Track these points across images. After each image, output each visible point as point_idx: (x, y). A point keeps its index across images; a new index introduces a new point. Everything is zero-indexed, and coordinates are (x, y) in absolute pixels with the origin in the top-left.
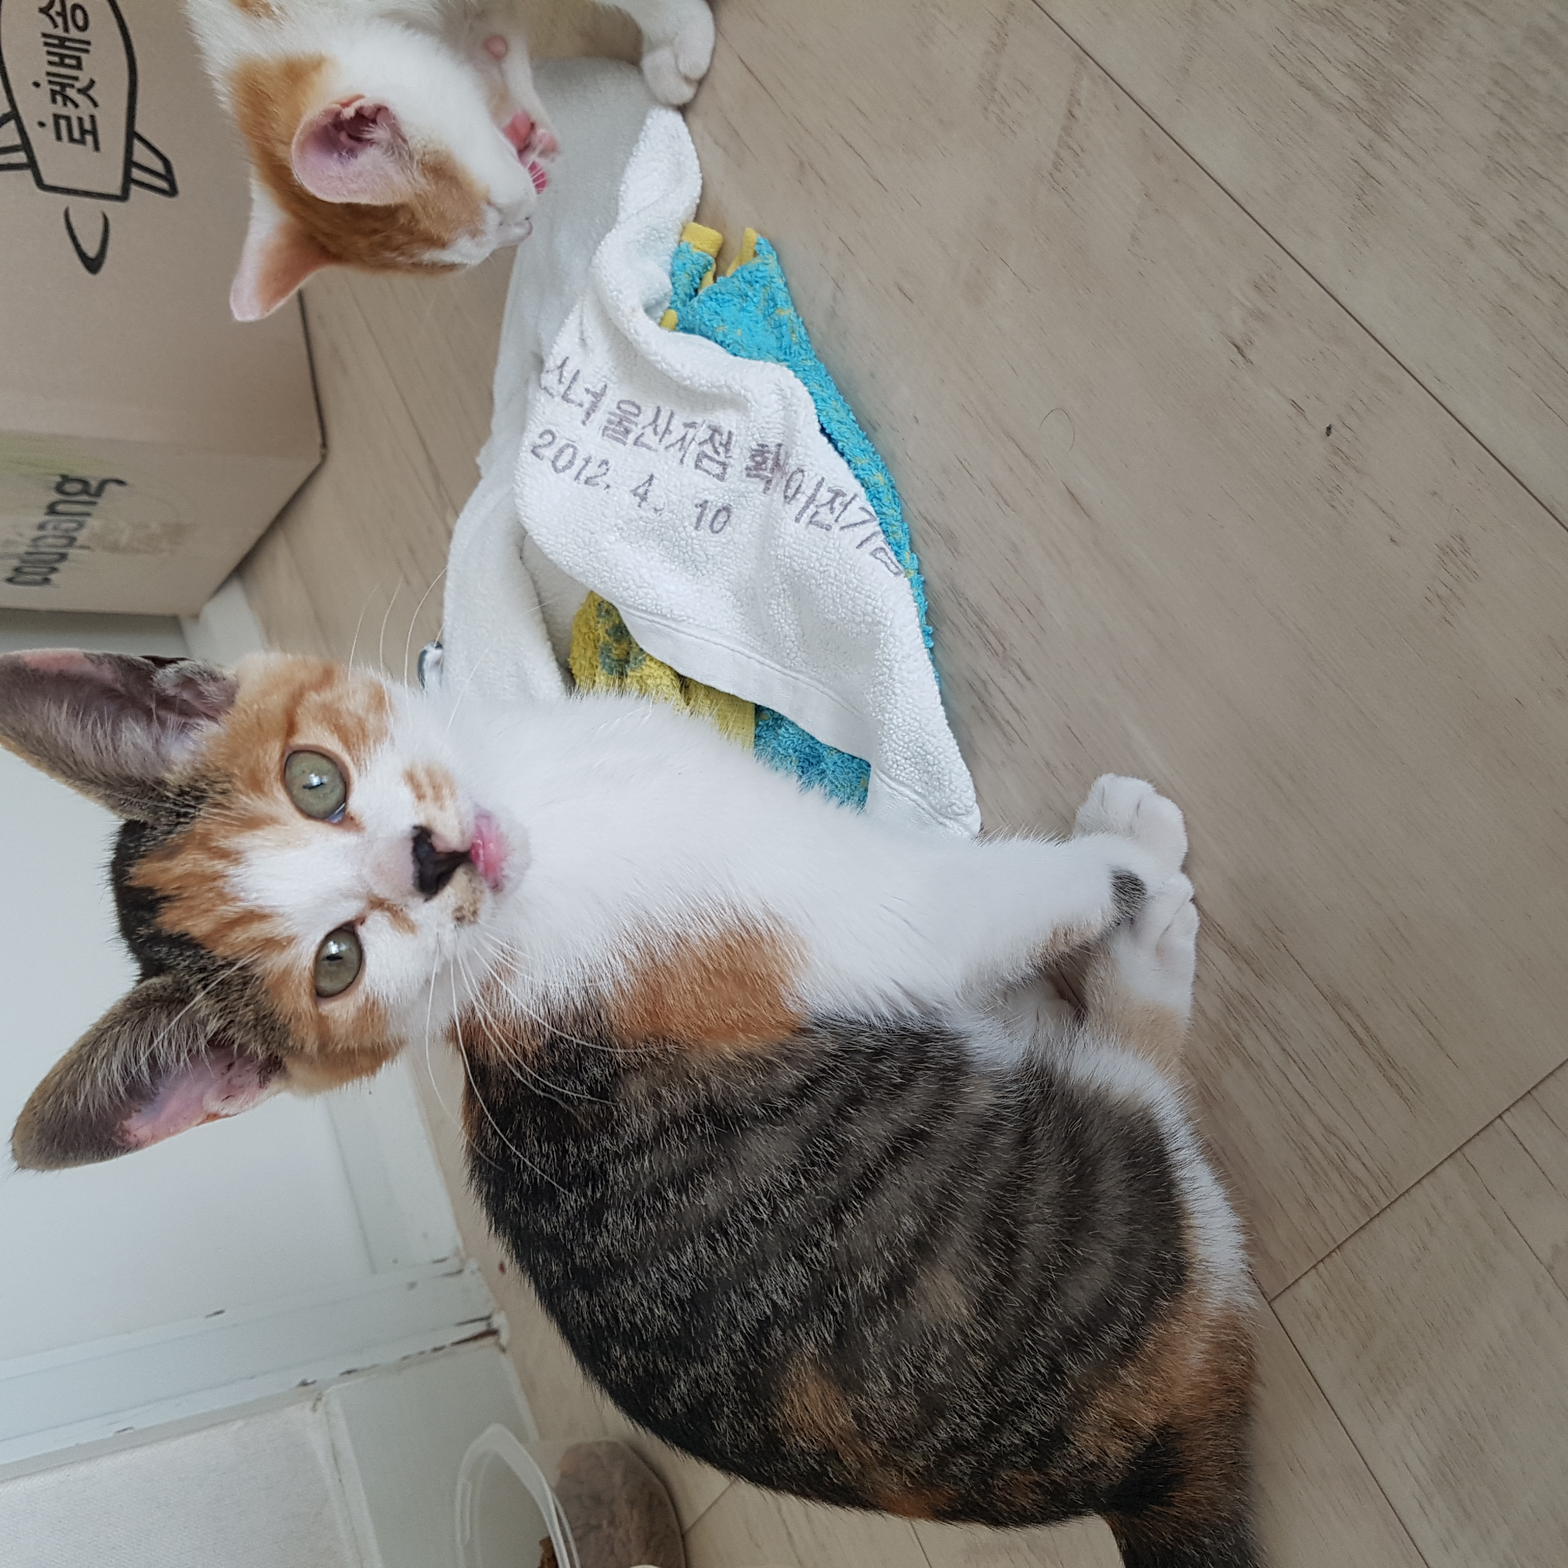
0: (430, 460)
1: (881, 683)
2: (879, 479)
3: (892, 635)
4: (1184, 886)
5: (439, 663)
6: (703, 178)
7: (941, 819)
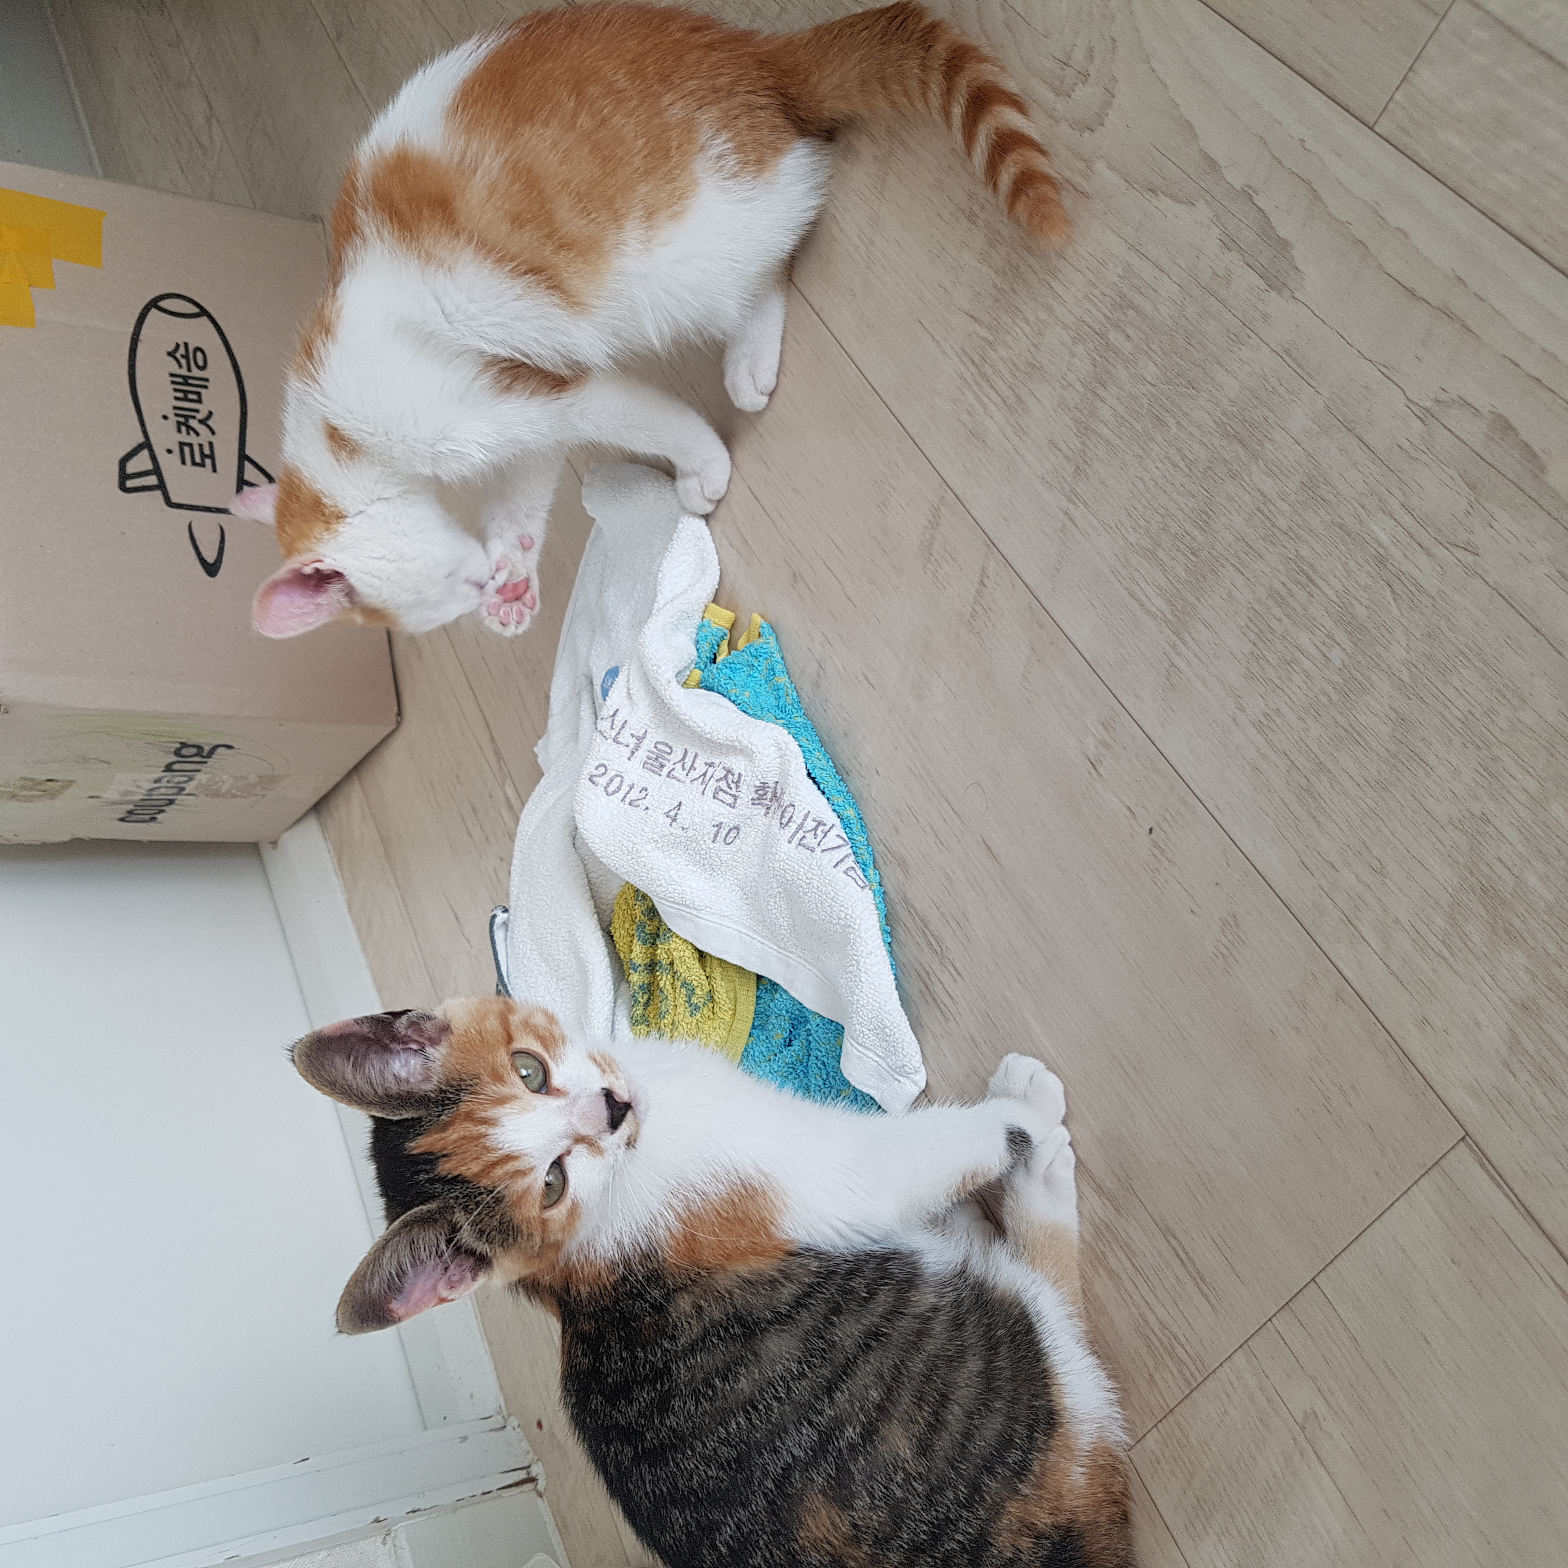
0: (493, 739)
1: (851, 972)
2: (850, 813)
3: (860, 937)
4: (1063, 1134)
5: (505, 924)
6: (721, 570)
7: (896, 1076)
